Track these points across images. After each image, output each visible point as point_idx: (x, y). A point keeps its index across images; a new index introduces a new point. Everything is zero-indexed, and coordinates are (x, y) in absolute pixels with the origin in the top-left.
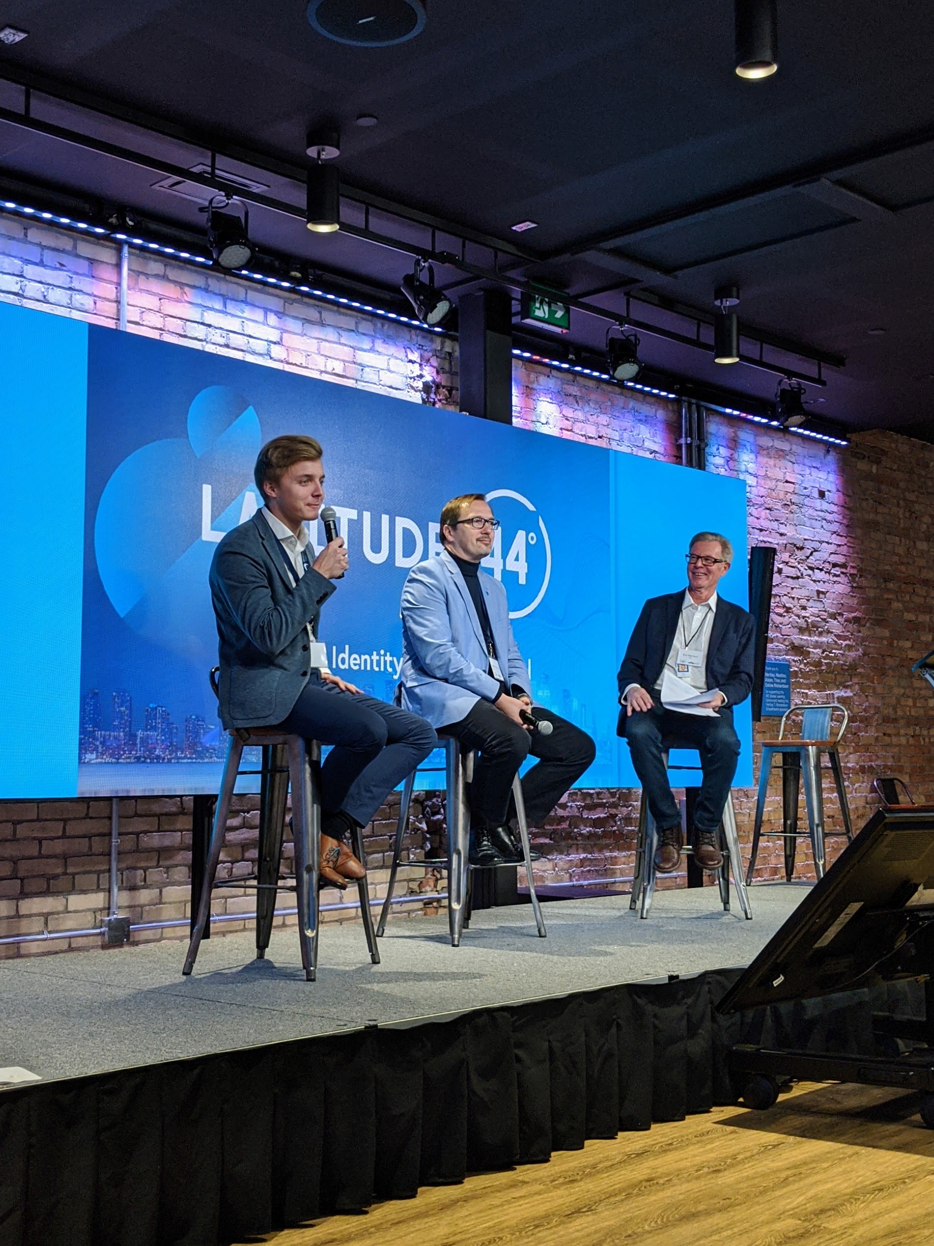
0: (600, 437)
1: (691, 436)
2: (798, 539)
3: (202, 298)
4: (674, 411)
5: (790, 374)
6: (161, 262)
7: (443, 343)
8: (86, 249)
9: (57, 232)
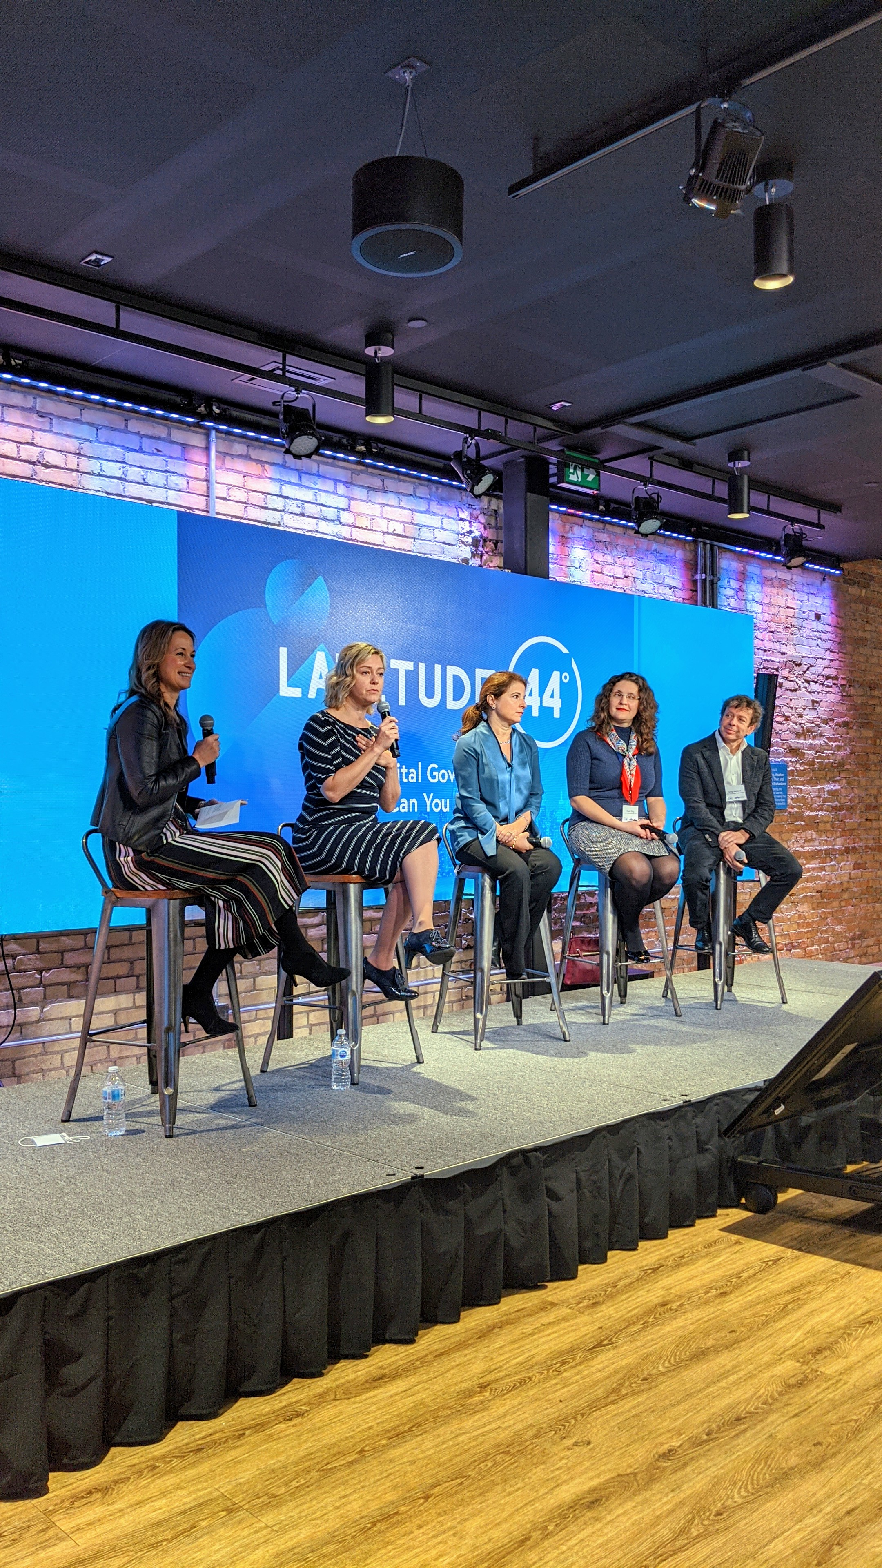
0: (626, 577)
1: (705, 573)
2: (797, 657)
3: (281, 473)
4: (690, 551)
5: (793, 520)
6: (244, 443)
7: (489, 502)
8: (178, 435)
9: (153, 422)
